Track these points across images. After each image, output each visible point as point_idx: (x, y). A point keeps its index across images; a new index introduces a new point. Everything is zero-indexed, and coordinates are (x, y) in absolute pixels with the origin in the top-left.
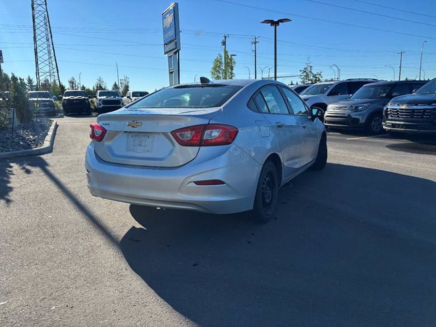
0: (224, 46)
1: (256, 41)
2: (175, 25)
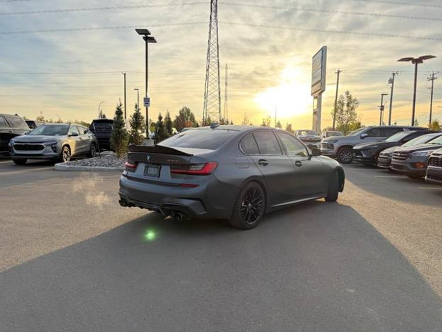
0: (391, 84)
1: (433, 77)
2: (321, 67)
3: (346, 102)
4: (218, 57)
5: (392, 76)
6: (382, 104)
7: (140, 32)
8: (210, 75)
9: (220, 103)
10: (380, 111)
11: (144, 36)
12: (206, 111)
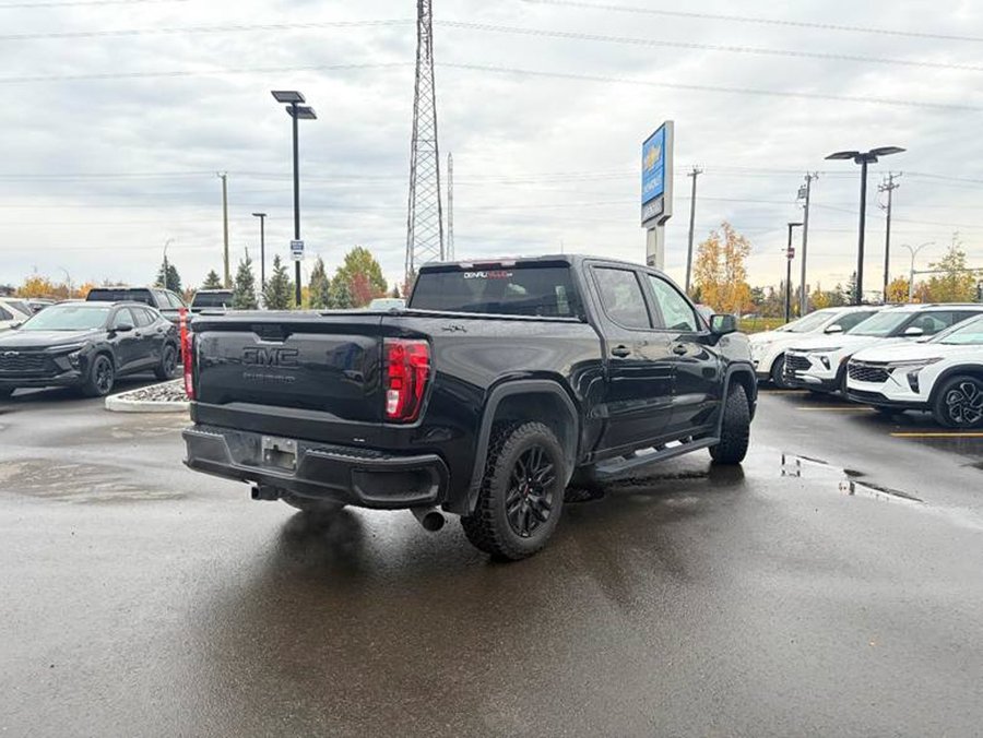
1: (891, 184)
2: (663, 165)
3: (722, 245)
4: (436, 141)
5: (806, 182)
6: (790, 244)
7: (280, 96)
8: (418, 180)
9: (441, 241)
10: (786, 259)
11: (290, 105)
12: (412, 258)
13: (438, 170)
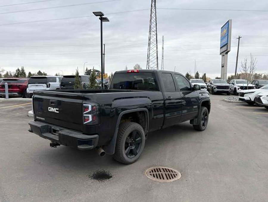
2: (228, 34)
4: (156, 31)
7: (96, 14)
8: (151, 43)
12: (149, 66)
13: (157, 40)
